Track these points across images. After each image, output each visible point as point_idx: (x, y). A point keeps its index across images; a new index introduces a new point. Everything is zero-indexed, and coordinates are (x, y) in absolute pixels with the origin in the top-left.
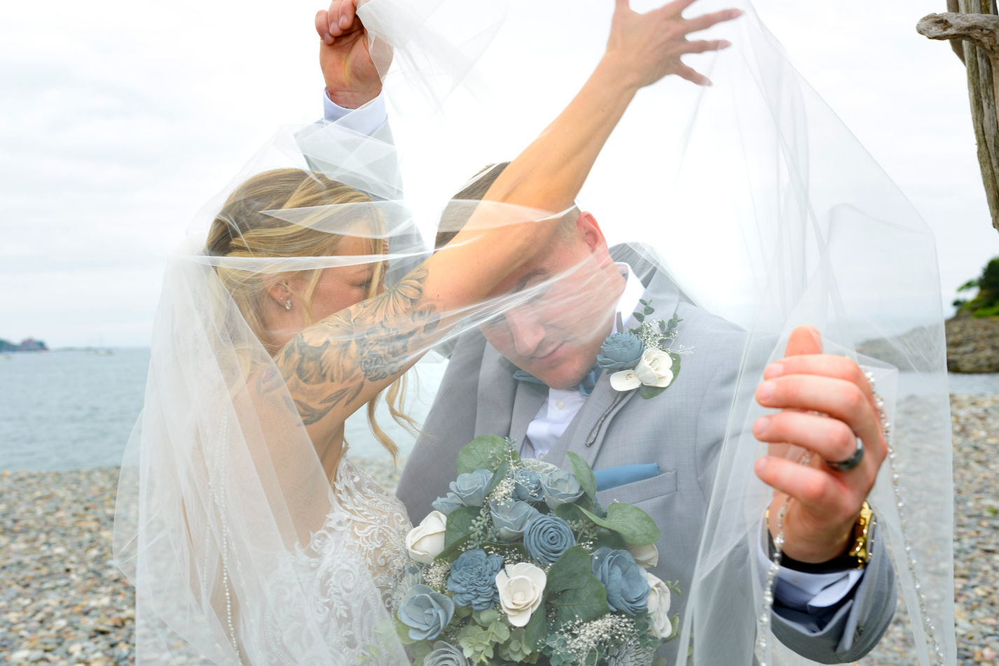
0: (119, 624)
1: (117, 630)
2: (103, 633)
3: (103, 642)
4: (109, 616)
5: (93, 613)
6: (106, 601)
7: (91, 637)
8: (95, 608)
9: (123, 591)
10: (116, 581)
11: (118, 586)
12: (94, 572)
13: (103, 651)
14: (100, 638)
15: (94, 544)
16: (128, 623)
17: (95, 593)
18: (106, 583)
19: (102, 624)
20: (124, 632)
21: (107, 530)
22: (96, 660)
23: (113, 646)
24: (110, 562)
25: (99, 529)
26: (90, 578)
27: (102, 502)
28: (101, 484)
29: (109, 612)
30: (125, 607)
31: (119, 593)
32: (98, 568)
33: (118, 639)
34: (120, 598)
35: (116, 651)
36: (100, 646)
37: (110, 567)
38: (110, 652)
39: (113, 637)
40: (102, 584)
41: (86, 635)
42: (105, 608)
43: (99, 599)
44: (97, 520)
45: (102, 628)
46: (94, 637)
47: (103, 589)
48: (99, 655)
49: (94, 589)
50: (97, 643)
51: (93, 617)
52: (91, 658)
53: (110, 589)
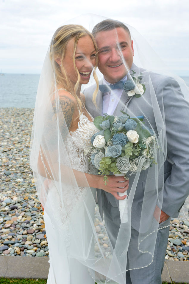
0: (9, 150)
1: (9, 151)
2: (5, 152)
3: (5, 154)
4: (7, 148)
5: (2, 146)
6: (6, 143)
7: (2, 153)
8: (3, 145)
9: (10, 141)
10: (8, 138)
11: (9, 140)
12: (2, 136)
13: (6, 156)
14: (5, 153)
15: (2, 128)
16: (12, 150)
17: (3, 141)
18: (6, 139)
19: (5, 149)
20: (11, 152)
21: (5, 125)
22: (4, 158)
23: (8, 155)
24: (6, 134)
25: (3, 125)
26: (1, 137)
27: (4, 117)
28: (3, 112)
29: (7, 146)
30: (11, 146)
31: (9, 142)
32: (3, 135)
33: (9, 153)
34: (9, 143)
35: (9, 156)
36: (5, 155)
37: (6, 135)
38: (7, 156)
39: (8, 153)
40: (5, 139)
41: (1, 152)
42: (6, 145)
43: (4, 143)
44: (2, 122)
45: (5, 150)
46: (3, 152)
47: (5, 140)
48: (4, 157)
49: (3, 140)
50: (4, 154)
51: (2, 147)
52: (3, 158)
53: (7, 140)
